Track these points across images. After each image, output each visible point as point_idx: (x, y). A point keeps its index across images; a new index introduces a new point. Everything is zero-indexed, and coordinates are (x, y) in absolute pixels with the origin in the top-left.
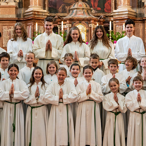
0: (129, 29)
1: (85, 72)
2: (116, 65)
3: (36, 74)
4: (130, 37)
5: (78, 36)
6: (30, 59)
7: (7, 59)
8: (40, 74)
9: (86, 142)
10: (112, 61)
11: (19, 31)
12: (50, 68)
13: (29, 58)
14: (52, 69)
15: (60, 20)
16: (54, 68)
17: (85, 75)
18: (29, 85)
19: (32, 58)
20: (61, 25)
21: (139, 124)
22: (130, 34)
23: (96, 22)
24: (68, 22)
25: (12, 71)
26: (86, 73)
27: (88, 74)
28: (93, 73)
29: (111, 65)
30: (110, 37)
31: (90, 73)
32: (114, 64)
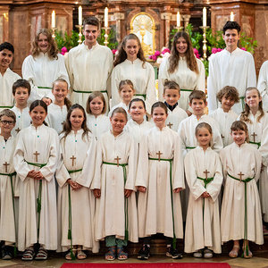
0: (231, 37)
1: (154, 113)
2: (202, 101)
3: (74, 116)
4: (231, 51)
5: (137, 50)
6: (61, 93)
7: (26, 90)
8: (80, 117)
9: (157, 229)
10: (195, 95)
11: (44, 43)
12: (94, 103)
13: (58, 90)
14: (97, 105)
15: (100, 4)
16: (99, 103)
17: (154, 117)
18: (63, 135)
19: (63, 91)
20: (103, 14)
21: (239, 199)
22: (231, 46)
23: (176, 10)
24: (117, 9)
25: (36, 112)
26: (156, 114)
27: (159, 116)
28: (167, 114)
29: (194, 101)
30: (205, 41)
31: (162, 114)
32: (198, 98)
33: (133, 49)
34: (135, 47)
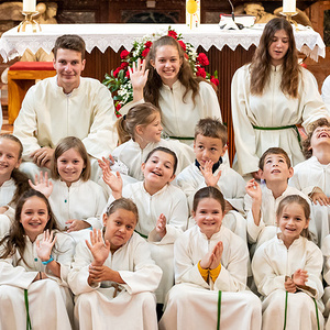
1: (200, 208)
3: (29, 213)
16: (75, 161)
17: (200, 216)
26: (203, 212)
27: (209, 217)
33: (168, 64)
34: (173, 60)
